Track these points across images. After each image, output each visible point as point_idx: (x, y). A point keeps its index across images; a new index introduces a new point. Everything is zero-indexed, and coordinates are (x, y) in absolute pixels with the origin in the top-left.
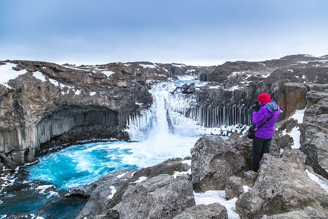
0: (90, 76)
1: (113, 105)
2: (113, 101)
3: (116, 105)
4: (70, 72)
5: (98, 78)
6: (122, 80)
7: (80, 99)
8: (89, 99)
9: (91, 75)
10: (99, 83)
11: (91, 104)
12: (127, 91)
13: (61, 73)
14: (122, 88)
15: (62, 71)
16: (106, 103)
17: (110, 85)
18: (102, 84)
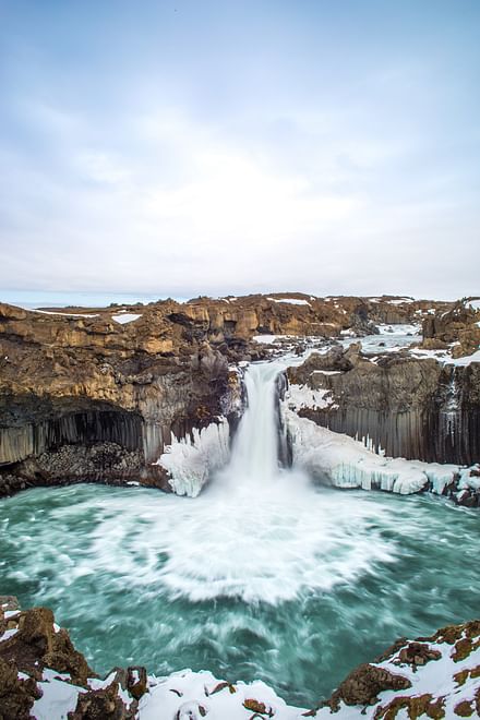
0: (78, 329)
1: (129, 397)
2: (130, 388)
3: (137, 400)
4: (34, 320)
5: (97, 334)
6: (157, 337)
7: (42, 381)
8: (65, 383)
9: (81, 325)
10: (101, 344)
11: (69, 394)
12: (168, 364)
13: (12, 323)
14: (159, 357)
15: (13, 319)
16: (108, 394)
17: (126, 350)
18: (106, 347)
